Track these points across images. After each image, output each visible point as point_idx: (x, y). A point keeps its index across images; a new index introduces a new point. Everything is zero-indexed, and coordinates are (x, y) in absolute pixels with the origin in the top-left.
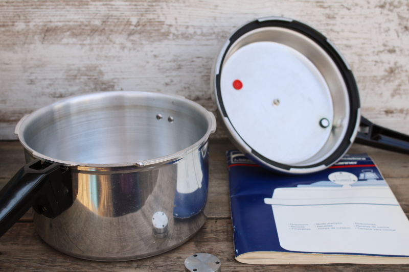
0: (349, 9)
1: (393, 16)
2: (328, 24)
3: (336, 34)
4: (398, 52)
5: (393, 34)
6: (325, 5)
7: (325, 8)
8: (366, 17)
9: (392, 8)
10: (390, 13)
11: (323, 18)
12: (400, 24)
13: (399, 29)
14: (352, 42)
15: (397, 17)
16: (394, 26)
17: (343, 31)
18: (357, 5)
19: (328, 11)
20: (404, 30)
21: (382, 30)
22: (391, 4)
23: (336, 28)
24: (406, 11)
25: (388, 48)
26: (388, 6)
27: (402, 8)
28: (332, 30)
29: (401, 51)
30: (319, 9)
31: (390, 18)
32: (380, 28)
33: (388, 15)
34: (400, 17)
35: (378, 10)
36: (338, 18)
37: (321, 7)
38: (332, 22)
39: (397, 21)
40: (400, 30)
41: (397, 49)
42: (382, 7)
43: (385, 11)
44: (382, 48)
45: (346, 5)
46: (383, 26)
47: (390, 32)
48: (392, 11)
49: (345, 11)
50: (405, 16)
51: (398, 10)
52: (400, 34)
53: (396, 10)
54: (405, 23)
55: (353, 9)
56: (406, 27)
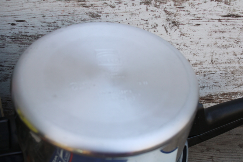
0: (113, 7)
1: (160, 12)
5: (161, 29)
6: (88, 4)
7: (87, 7)
8: (132, 14)
9: (158, 4)
12: (167, 20)
13: (167, 24)
15: (164, 12)
16: (161, 21)
18: (120, 2)
19: (90, 10)
20: (172, 25)
21: (150, 26)
24: (172, 6)
26: (153, 2)
27: (169, 3)
30: (81, 8)
31: (157, 14)
32: (147, 24)
33: (154, 11)
34: (167, 13)
35: (144, 7)
36: (103, 17)
37: (83, 6)
39: (164, 16)
40: (168, 26)
42: (148, 3)
43: (151, 8)
45: (109, 3)
46: (150, 22)
47: (158, 28)
48: (158, 7)
49: (108, 10)
50: (172, 11)
51: (164, 6)
52: (169, 30)
53: (162, 6)
54: (173, 18)
55: (117, 7)
56: (174, 22)
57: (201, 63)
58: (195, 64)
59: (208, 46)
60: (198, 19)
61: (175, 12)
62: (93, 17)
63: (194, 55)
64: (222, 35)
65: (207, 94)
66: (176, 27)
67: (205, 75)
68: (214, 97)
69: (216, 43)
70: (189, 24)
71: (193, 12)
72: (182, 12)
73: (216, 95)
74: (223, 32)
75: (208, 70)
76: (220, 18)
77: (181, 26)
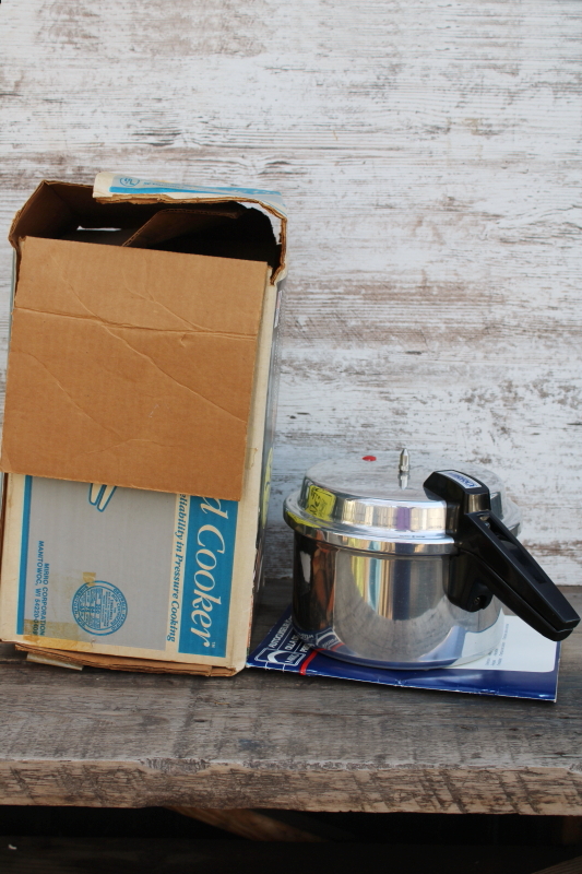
0: (425, 403)
1: (485, 413)
2: (396, 422)
3: (407, 435)
4: (495, 463)
5: (486, 437)
6: (392, 397)
7: (391, 401)
8: (448, 414)
9: (483, 402)
10: (480, 409)
11: (389, 414)
12: (495, 424)
13: (494, 430)
14: (430, 448)
15: (490, 415)
16: (487, 426)
17: (417, 432)
18: (434, 397)
19: (395, 405)
20: (501, 432)
21: (471, 432)
22: (481, 397)
23: (407, 428)
24: (502, 406)
25: (480, 457)
26: (477, 399)
27: (497, 402)
28: (401, 430)
29: (499, 460)
30: (384, 402)
31: (482, 415)
32: (468, 428)
33: (478, 411)
34: (495, 415)
35: (465, 405)
36: (410, 415)
37: (387, 399)
38: (402, 419)
39: (490, 420)
40: (495, 433)
41: (492, 458)
42: (469, 400)
43: (474, 407)
44: (472, 457)
45: (420, 397)
46: (472, 426)
47: (482, 435)
48: (482, 406)
49: (418, 406)
50: (500, 413)
51: (491, 405)
52: (496, 438)
53: (488, 405)
54: (502, 423)
55: (430, 403)
56: (503, 429)
57: (542, 491)
58: (534, 491)
59: (550, 465)
60: (536, 426)
61: (505, 414)
62: (397, 414)
63: (532, 477)
64: (569, 451)
65: (552, 540)
66: (506, 436)
67: (547, 509)
68: (563, 547)
69: (561, 462)
70: (524, 433)
71: (529, 415)
72: (514, 415)
73: (566, 543)
74: (571, 447)
75: (552, 502)
76: (566, 426)
77: (513, 435)
